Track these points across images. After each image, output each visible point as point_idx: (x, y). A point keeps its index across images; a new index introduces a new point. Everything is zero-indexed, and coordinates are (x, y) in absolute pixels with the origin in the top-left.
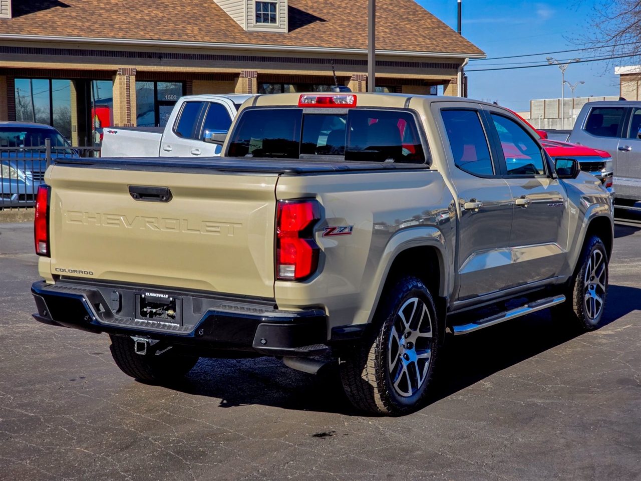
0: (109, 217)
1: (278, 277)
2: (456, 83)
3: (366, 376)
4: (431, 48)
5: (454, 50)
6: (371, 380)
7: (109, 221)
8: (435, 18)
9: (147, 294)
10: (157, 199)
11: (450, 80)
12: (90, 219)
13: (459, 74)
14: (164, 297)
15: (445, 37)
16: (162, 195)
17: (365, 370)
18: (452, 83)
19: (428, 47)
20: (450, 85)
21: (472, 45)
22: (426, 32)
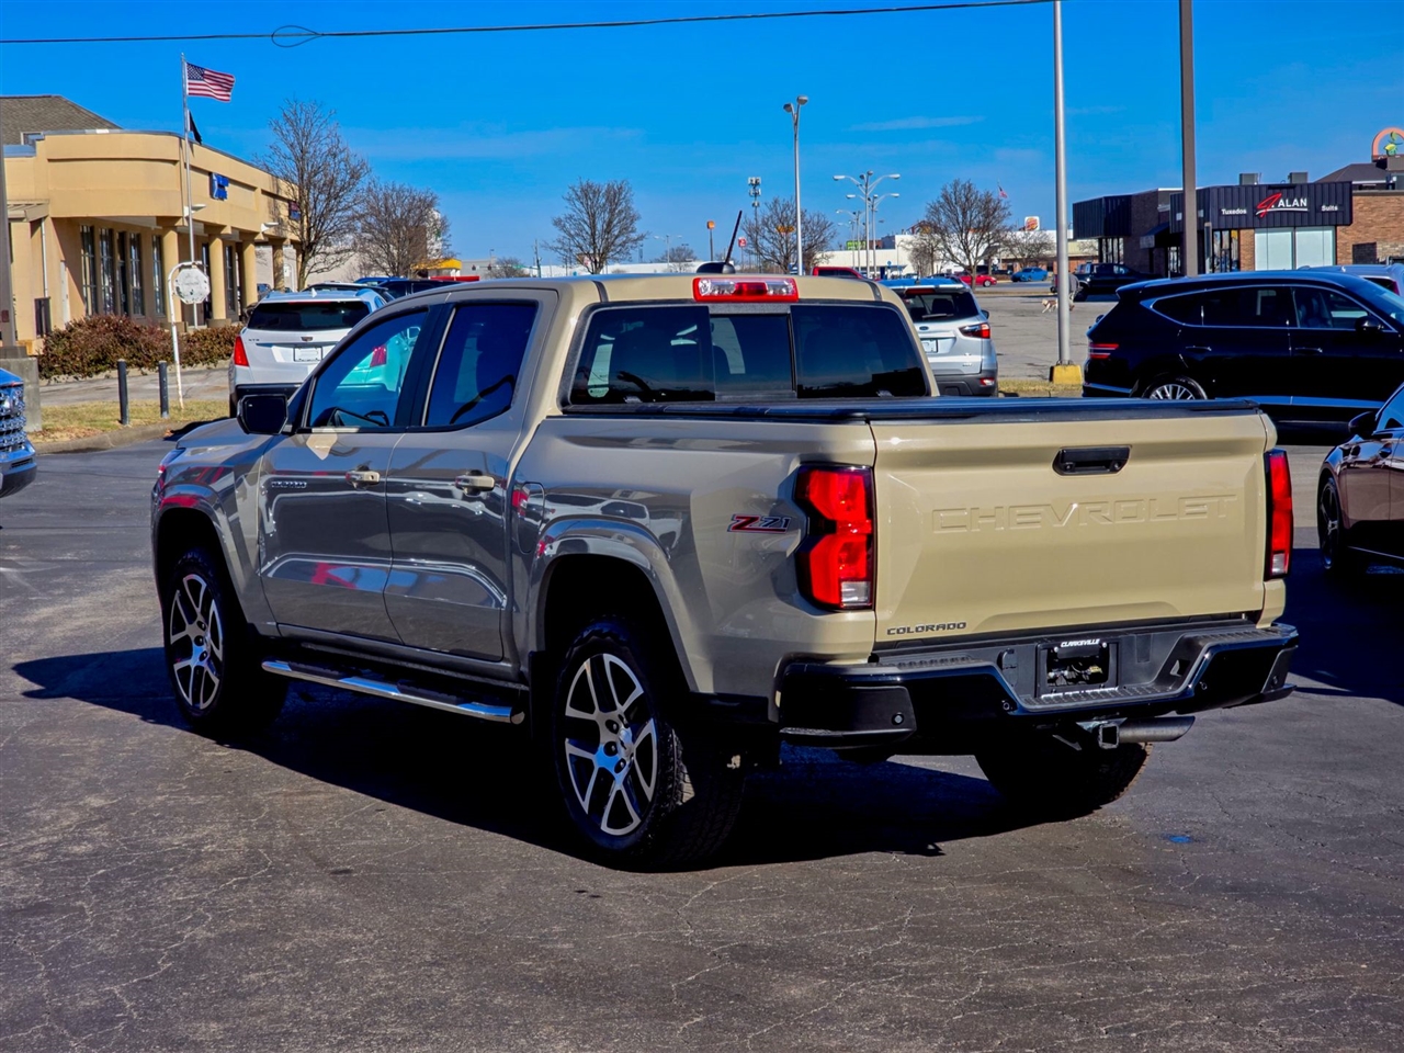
0: (1020, 511)
7: (1020, 519)
9: (1064, 645)
12: (980, 522)
14: (1093, 643)
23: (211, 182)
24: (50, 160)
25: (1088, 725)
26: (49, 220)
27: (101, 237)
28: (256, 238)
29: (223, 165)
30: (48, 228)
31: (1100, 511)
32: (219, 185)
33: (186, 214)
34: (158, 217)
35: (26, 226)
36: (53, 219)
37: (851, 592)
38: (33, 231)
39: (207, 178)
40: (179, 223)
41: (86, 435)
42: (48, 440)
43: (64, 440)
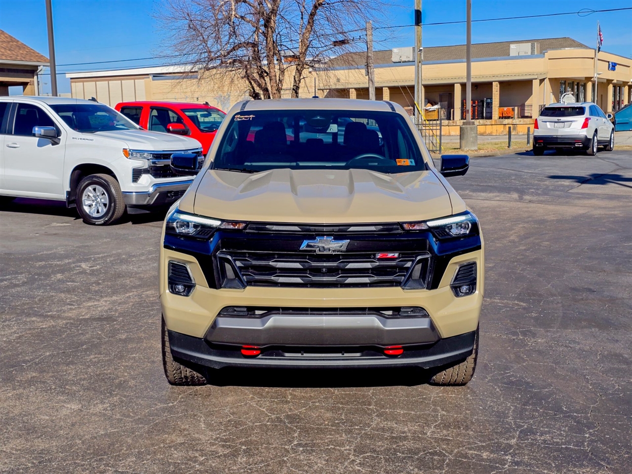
2: (33, 84)
4: (14, 58)
5: (31, 59)
8: (6, 34)
11: (29, 83)
13: (35, 77)
15: (20, 49)
18: (31, 85)
19: (11, 57)
20: (28, 87)
21: (42, 56)
22: (4, 44)
23: (609, 65)
24: (549, 59)
26: (547, 79)
27: (581, 85)
28: (629, 84)
29: (614, 59)
30: (547, 82)
32: (612, 66)
33: (595, 76)
34: (586, 78)
35: (538, 81)
36: (549, 79)
38: (540, 84)
39: (608, 63)
40: (592, 79)
41: (491, 151)
42: (476, 153)
43: (482, 153)
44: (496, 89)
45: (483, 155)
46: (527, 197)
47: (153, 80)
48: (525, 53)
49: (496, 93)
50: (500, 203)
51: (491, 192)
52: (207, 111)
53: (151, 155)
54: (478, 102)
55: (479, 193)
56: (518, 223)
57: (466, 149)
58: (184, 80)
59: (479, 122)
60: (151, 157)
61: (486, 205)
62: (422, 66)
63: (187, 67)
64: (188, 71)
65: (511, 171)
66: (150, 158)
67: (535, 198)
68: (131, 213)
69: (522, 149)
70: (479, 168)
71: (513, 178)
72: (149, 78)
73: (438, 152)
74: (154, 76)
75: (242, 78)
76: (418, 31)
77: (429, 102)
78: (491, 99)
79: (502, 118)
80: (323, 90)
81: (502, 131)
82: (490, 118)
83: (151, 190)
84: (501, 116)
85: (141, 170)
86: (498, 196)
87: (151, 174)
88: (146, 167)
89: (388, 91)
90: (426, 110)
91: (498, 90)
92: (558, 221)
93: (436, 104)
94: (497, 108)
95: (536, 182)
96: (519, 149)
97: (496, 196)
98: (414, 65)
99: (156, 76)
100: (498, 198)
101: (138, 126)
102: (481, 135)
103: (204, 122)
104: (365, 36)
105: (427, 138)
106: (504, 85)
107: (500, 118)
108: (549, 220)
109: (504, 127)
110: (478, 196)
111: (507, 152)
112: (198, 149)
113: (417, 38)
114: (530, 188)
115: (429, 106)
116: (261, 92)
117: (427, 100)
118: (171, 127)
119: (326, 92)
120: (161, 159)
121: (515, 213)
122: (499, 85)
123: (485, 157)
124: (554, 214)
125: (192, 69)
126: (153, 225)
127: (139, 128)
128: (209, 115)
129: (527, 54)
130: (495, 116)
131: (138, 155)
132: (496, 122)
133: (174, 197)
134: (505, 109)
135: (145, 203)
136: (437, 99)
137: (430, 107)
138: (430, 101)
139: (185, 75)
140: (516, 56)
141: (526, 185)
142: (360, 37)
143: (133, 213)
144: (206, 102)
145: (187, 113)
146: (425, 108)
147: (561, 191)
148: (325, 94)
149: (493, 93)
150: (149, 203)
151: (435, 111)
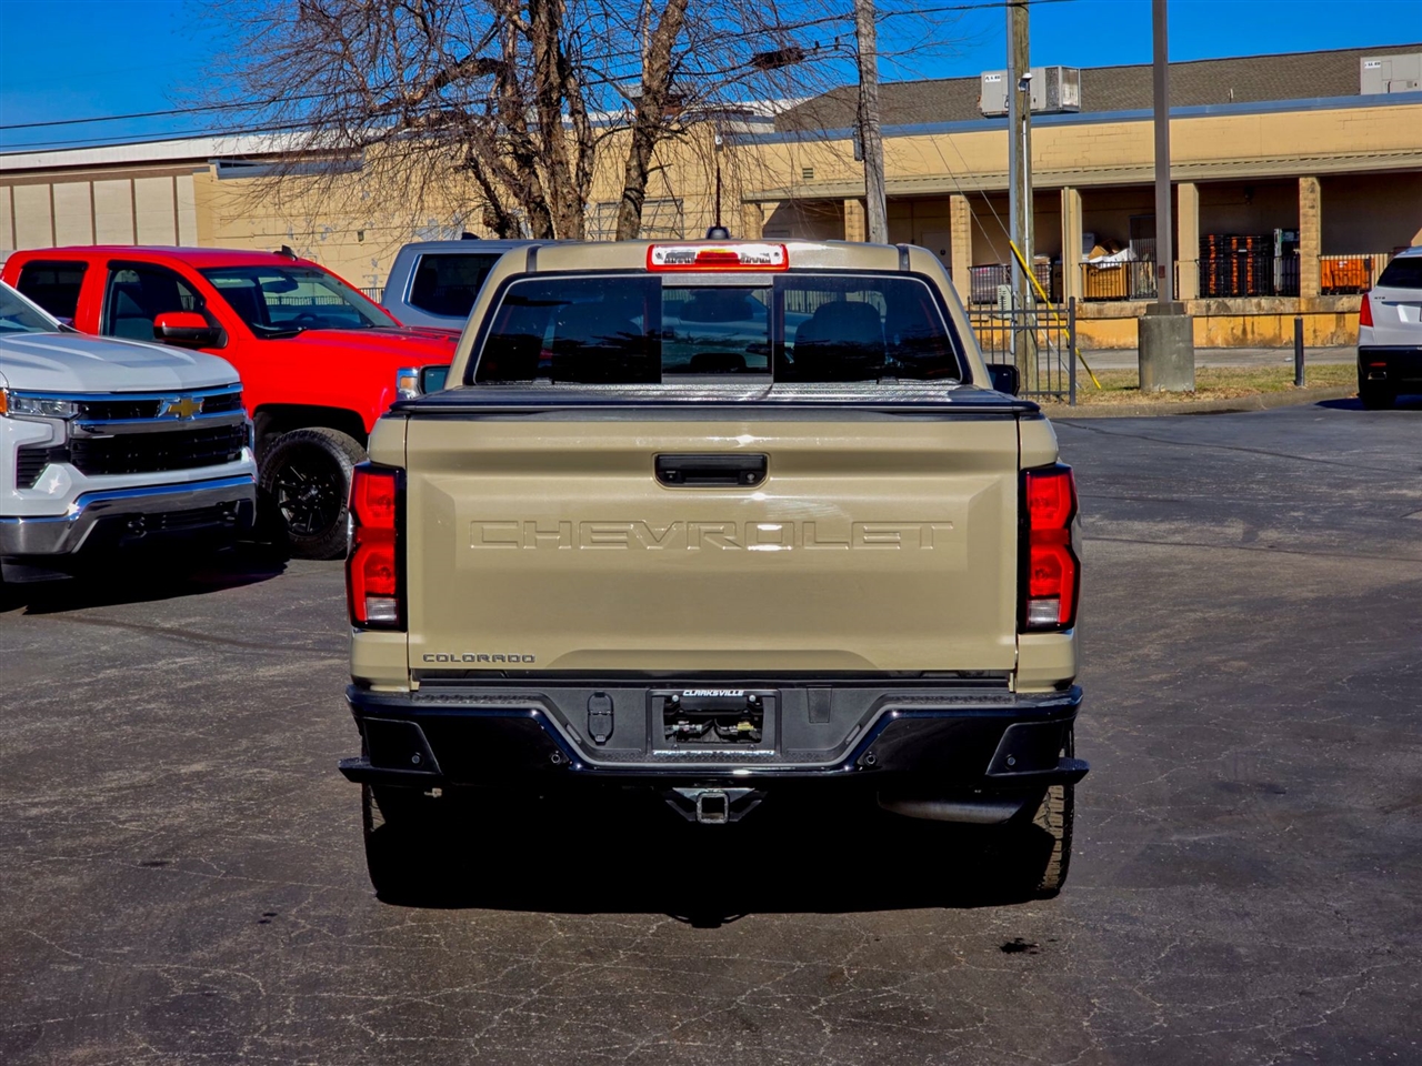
0: (596, 527)
1: (1024, 626)
3: (1043, 820)
6: (1053, 824)
7: (595, 538)
9: (688, 692)
10: (733, 481)
12: (539, 537)
14: (734, 694)
16: (743, 471)
17: (1043, 806)
25: (689, 793)
31: (721, 533)
37: (382, 610)
41: (1238, 396)
42: (1187, 400)
43: (1207, 399)
44: (1310, 202)
45: (1208, 409)
46: (1271, 535)
47: (221, 177)
48: (1409, 84)
49: (1311, 212)
50: (1178, 551)
51: (1167, 518)
52: (282, 275)
53: (76, 406)
54: (1254, 241)
55: (1127, 524)
56: (1192, 607)
57: (1157, 388)
58: (286, 177)
59: (1259, 305)
60: (76, 412)
61: (1128, 557)
62: (1033, 130)
63: (295, 135)
64: (298, 148)
65: (1264, 457)
66: (70, 414)
67: (1290, 538)
68: (13, 580)
69: (1340, 389)
70: (1171, 447)
71: (1261, 476)
72: (207, 170)
73: (1067, 398)
74: (223, 165)
75: (457, 170)
76: (1015, 23)
77: (1097, 242)
78: (1296, 230)
79: (1333, 293)
80: (757, 203)
81: (1333, 334)
82: (1292, 289)
83: (73, 509)
84: (1329, 284)
85: (44, 450)
86: (1183, 531)
87: (75, 464)
88: (60, 440)
89: (966, 205)
90: (1090, 267)
91: (1318, 203)
92: (1321, 603)
93: (1120, 248)
94: (1315, 261)
95: (1324, 489)
96: (1330, 390)
97: (1176, 532)
98: (1007, 127)
99: (228, 163)
100: (1178, 538)
101: (56, 322)
102: (1265, 347)
103: (281, 308)
104: (850, 41)
105: (1054, 355)
106: (1340, 188)
107: (1324, 291)
108: (1293, 599)
109: (1338, 321)
110: (1120, 532)
111: (1290, 398)
112: (225, 386)
113: (1014, 44)
114: (1293, 509)
115: (1097, 256)
116: (522, 214)
117: (1091, 235)
118: (164, 324)
119: (770, 209)
120: (106, 418)
121: (1201, 581)
122: (1318, 188)
123: (1216, 413)
124: (1318, 583)
125: (309, 144)
126: (84, 616)
127: (60, 327)
128: (290, 285)
129: (1414, 89)
130: (1308, 287)
131: (37, 406)
132: (1313, 305)
133: (145, 533)
134: (1343, 260)
135: (56, 548)
136: (1124, 231)
137: (1099, 257)
138: (1100, 236)
139: (284, 163)
140: (1382, 95)
141: (1285, 499)
142: (837, 39)
143: (20, 580)
144: (284, 247)
145: (220, 282)
146: (1085, 258)
147: (1388, 515)
148: (768, 214)
149: (1301, 211)
150: (68, 549)
151: (1116, 268)
